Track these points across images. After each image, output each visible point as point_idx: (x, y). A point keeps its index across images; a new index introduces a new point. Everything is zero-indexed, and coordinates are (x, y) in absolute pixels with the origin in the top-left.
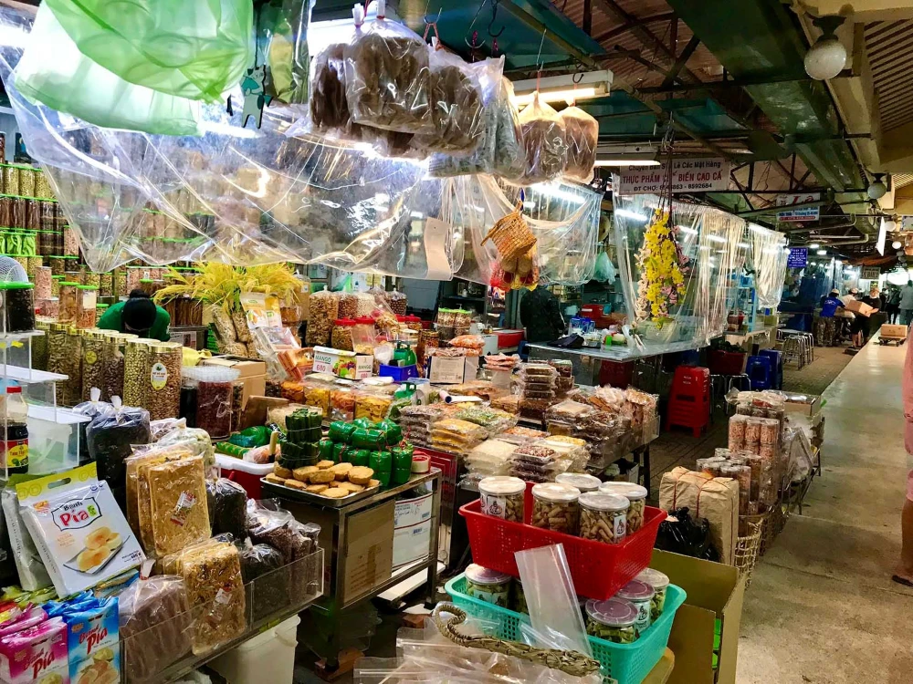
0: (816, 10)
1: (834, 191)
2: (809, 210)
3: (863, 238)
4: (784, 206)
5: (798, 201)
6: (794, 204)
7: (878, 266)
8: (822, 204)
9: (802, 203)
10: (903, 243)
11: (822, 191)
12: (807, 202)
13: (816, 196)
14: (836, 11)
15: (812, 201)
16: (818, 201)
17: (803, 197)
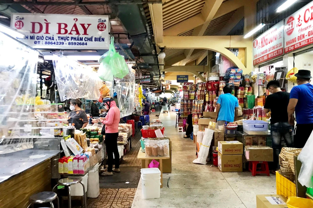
0: (160, 46)
1: (153, 75)
2: (148, 80)
3: (156, 85)
4: (142, 79)
5: (145, 78)
6: (144, 78)
7: (158, 93)
8: (151, 78)
9: (146, 78)
10: (165, 87)
11: (150, 75)
12: (147, 78)
13: (149, 76)
14: (163, 47)
15: (148, 78)
16: (149, 78)
17: (146, 77)
